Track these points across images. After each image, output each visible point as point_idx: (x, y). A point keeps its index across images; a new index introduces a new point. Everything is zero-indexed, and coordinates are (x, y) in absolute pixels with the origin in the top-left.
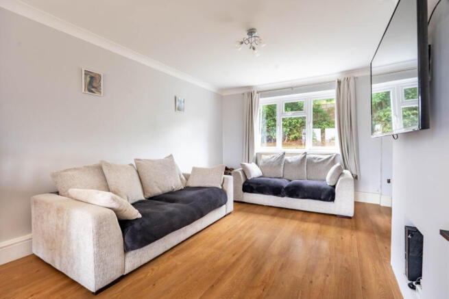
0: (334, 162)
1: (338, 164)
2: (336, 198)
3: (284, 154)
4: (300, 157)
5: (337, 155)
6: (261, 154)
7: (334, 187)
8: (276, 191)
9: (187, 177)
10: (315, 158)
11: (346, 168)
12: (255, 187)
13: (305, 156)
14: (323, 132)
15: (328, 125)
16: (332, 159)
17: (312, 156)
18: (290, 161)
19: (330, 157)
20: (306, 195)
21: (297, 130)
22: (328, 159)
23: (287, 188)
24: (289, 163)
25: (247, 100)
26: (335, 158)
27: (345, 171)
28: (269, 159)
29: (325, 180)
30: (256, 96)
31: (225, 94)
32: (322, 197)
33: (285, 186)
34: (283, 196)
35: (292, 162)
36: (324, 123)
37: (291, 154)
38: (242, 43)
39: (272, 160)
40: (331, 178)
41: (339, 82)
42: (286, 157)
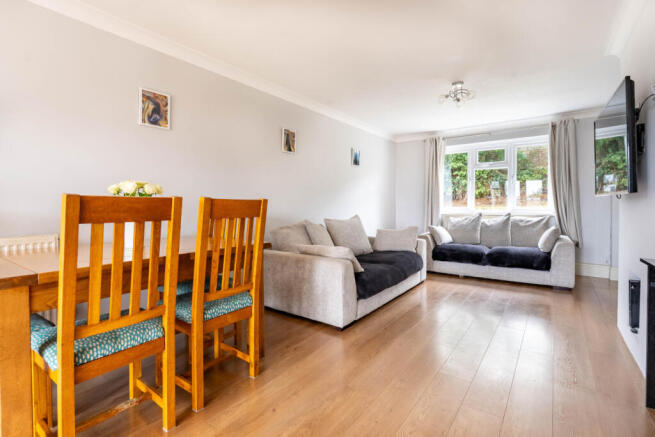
0: (547, 226)
1: (553, 228)
2: (552, 266)
3: (481, 215)
4: (500, 219)
5: (551, 217)
6: (448, 216)
7: (549, 254)
8: (475, 258)
9: (372, 241)
10: (522, 221)
11: (563, 233)
12: (448, 254)
13: (508, 219)
14: (523, 185)
15: (531, 175)
16: (544, 221)
17: (518, 218)
18: (488, 224)
19: (542, 220)
20: (514, 262)
21: (482, 183)
22: (539, 222)
23: (490, 255)
24: (487, 226)
25: (429, 148)
26: (549, 219)
27: (562, 236)
28: (459, 222)
29: (537, 246)
30: (441, 143)
31: (398, 141)
32: (535, 265)
33: (486, 253)
34: (484, 265)
35: (491, 226)
36: (524, 172)
37: (489, 216)
38: (447, 96)
39: (465, 223)
40: (545, 243)
41: (554, 127)
42: (482, 220)
